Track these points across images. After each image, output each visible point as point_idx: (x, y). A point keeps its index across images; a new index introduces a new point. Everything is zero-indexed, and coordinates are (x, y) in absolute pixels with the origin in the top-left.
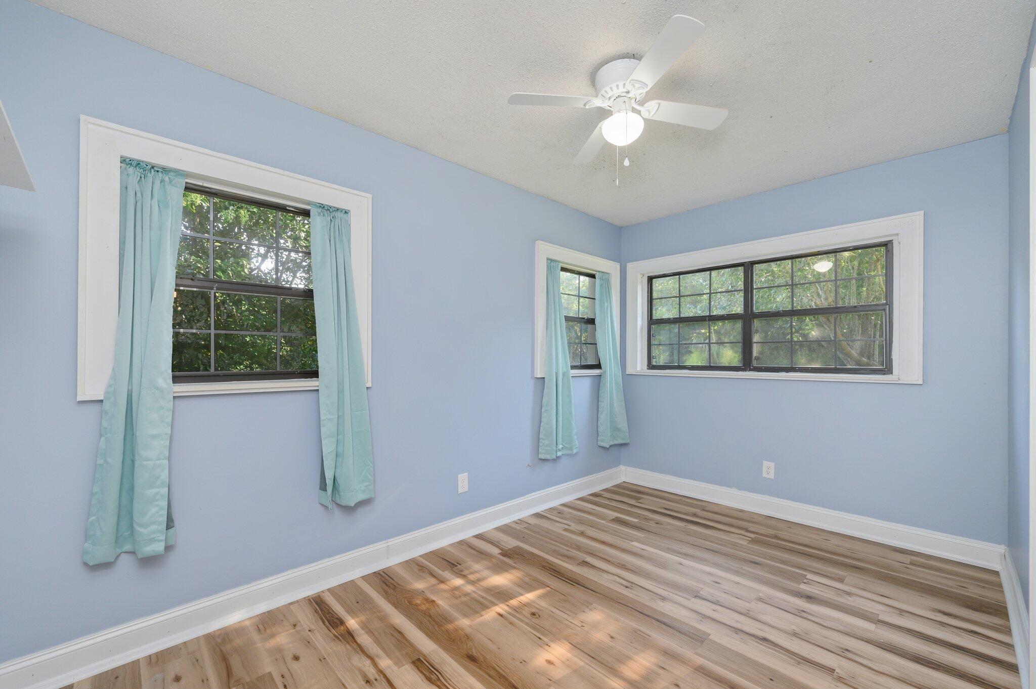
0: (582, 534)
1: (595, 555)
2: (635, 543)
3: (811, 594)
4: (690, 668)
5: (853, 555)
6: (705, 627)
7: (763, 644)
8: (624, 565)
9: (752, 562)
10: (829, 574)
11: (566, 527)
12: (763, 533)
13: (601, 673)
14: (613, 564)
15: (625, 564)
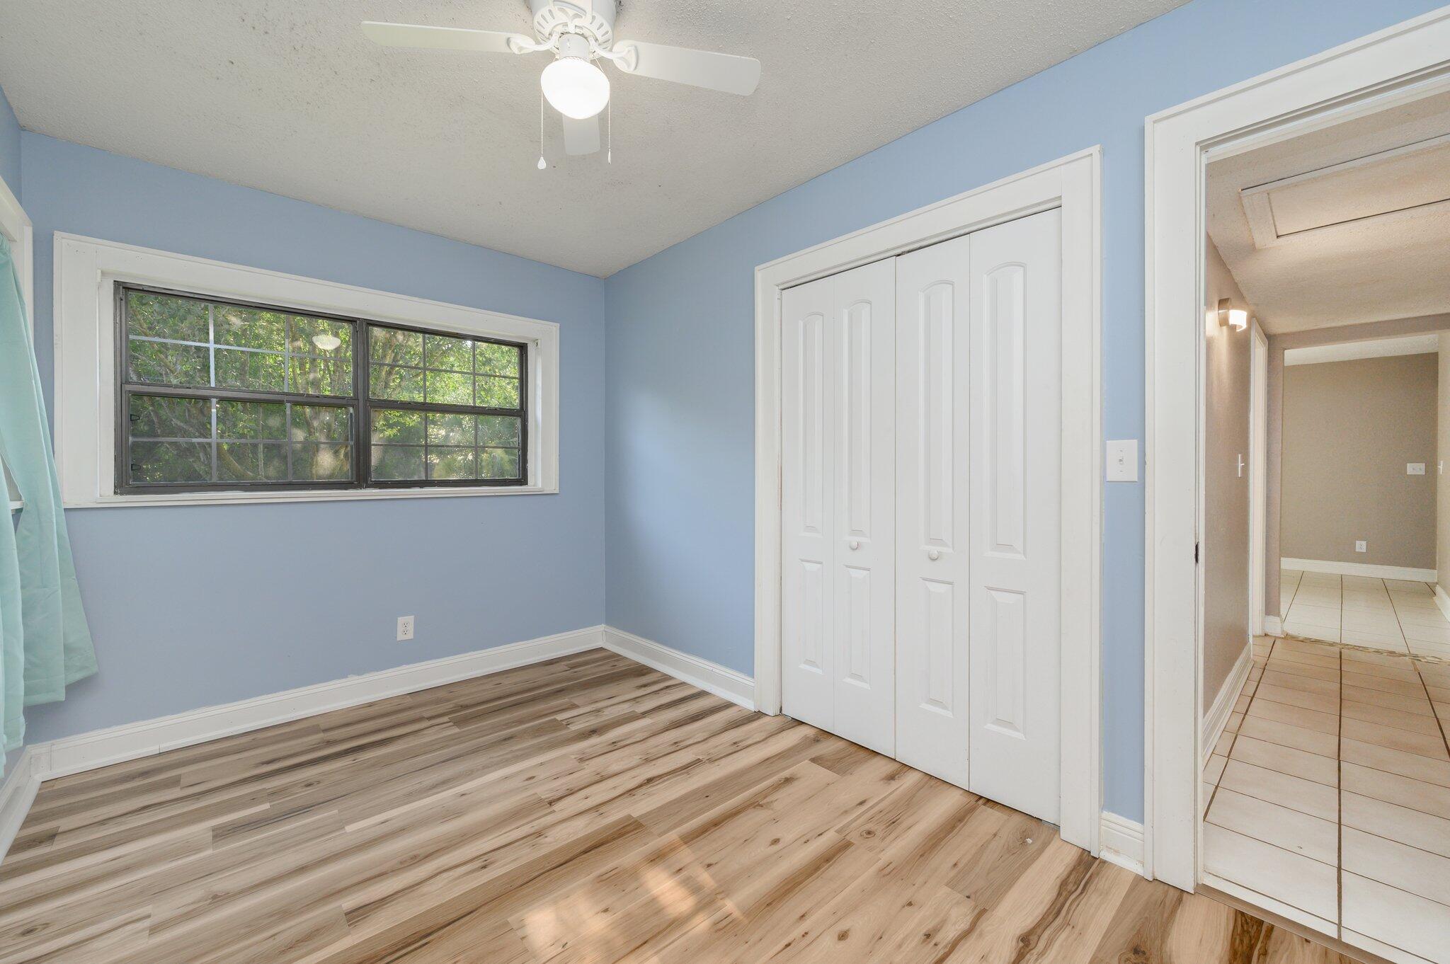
0: (218, 899)
1: (339, 892)
2: (349, 828)
3: (592, 728)
4: (682, 848)
5: (536, 685)
6: (615, 815)
7: (654, 784)
8: (415, 857)
9: (505, 740)
10: (563, 707)
11: (147, 923)
12: (442, 712)
13: (678, 938)
14: (394, 871)
15: (414, 853)
